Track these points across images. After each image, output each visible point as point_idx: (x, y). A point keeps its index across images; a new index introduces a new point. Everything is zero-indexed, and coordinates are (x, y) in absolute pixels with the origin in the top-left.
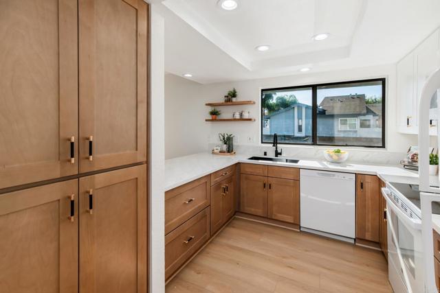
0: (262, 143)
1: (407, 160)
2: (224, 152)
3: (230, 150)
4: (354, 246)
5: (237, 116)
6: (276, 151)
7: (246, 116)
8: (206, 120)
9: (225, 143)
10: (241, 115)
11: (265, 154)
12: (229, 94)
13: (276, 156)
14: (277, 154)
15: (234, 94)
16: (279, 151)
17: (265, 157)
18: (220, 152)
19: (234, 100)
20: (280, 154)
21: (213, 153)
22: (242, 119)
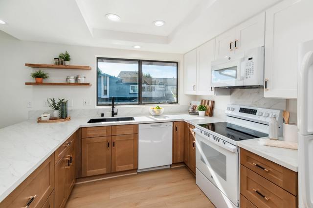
0: (97, 105)
1: (191, 110)
2: (56, 119)
3: (64, 116)
4: (170, 169)
5: (72, 80)
6: (113, 112)
7: (82, 80)
8: (27, 84)
9: (57, 109)
10: (76, 79)
11: (102, 115)
12: (60, 56)
13: (113, 116)
14: (113, 114)
15: (67, 58)
16: (115, 111)
17: (102, 118)
18: (50, 119)
19: (67, 63)
20: (116, 114)
21: (40, 120)
22: (77, 83)
